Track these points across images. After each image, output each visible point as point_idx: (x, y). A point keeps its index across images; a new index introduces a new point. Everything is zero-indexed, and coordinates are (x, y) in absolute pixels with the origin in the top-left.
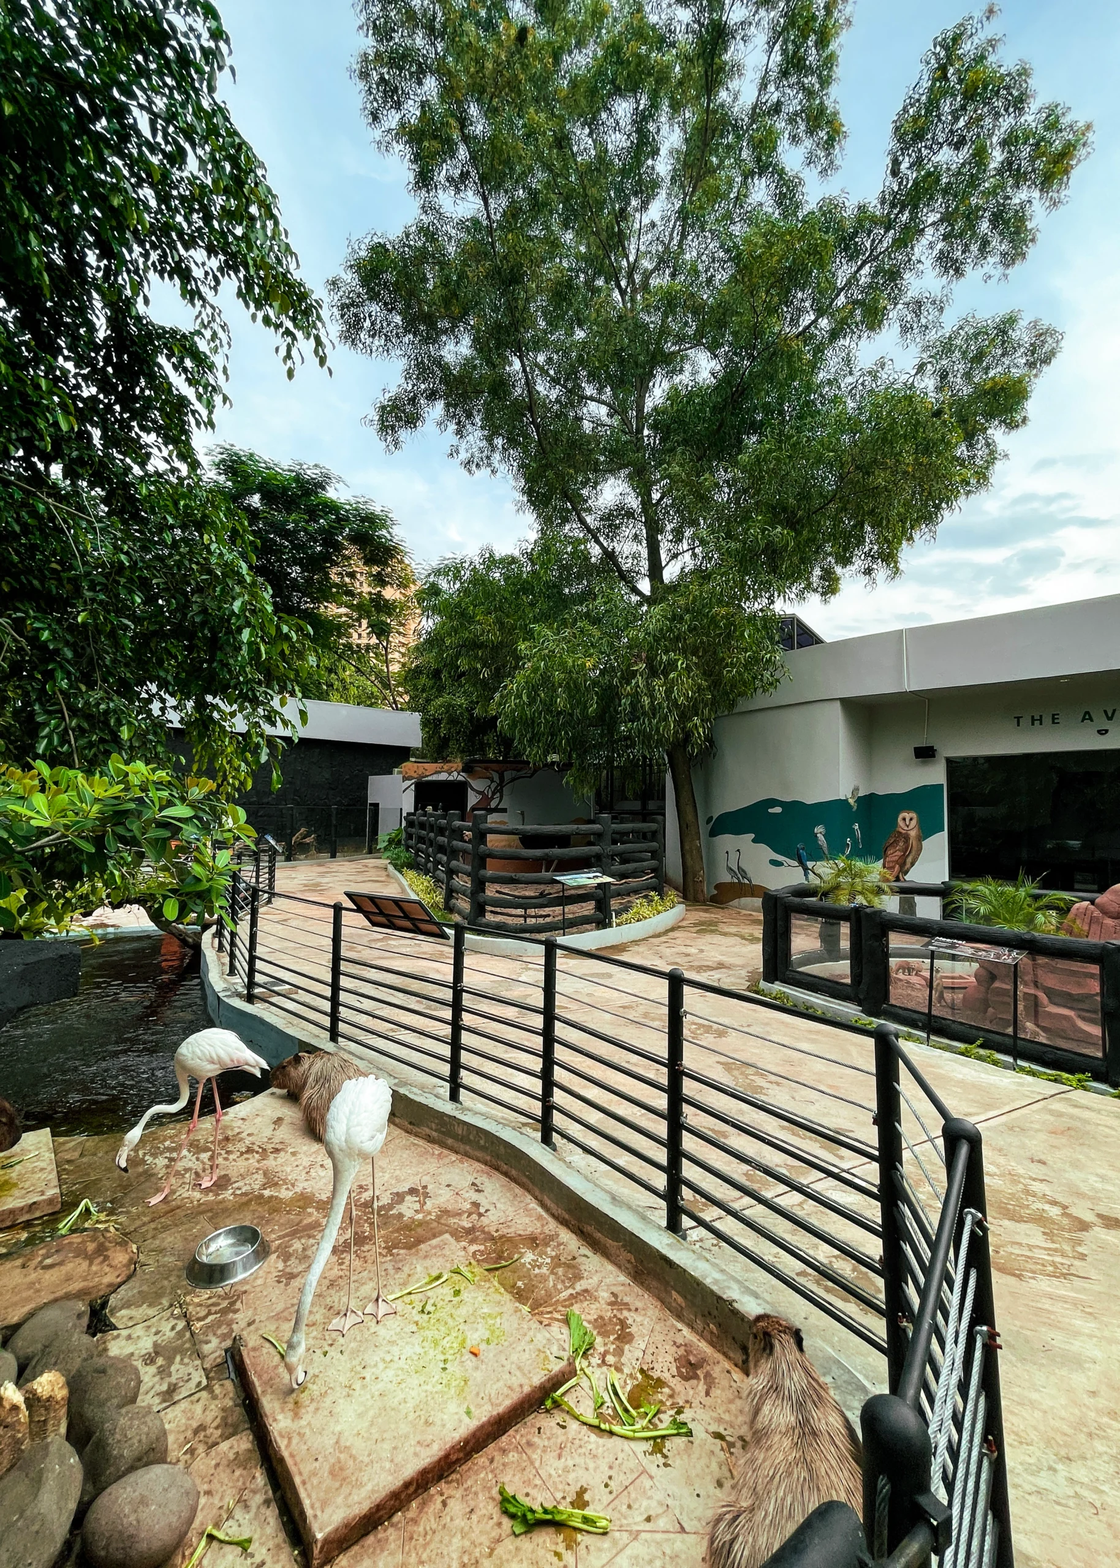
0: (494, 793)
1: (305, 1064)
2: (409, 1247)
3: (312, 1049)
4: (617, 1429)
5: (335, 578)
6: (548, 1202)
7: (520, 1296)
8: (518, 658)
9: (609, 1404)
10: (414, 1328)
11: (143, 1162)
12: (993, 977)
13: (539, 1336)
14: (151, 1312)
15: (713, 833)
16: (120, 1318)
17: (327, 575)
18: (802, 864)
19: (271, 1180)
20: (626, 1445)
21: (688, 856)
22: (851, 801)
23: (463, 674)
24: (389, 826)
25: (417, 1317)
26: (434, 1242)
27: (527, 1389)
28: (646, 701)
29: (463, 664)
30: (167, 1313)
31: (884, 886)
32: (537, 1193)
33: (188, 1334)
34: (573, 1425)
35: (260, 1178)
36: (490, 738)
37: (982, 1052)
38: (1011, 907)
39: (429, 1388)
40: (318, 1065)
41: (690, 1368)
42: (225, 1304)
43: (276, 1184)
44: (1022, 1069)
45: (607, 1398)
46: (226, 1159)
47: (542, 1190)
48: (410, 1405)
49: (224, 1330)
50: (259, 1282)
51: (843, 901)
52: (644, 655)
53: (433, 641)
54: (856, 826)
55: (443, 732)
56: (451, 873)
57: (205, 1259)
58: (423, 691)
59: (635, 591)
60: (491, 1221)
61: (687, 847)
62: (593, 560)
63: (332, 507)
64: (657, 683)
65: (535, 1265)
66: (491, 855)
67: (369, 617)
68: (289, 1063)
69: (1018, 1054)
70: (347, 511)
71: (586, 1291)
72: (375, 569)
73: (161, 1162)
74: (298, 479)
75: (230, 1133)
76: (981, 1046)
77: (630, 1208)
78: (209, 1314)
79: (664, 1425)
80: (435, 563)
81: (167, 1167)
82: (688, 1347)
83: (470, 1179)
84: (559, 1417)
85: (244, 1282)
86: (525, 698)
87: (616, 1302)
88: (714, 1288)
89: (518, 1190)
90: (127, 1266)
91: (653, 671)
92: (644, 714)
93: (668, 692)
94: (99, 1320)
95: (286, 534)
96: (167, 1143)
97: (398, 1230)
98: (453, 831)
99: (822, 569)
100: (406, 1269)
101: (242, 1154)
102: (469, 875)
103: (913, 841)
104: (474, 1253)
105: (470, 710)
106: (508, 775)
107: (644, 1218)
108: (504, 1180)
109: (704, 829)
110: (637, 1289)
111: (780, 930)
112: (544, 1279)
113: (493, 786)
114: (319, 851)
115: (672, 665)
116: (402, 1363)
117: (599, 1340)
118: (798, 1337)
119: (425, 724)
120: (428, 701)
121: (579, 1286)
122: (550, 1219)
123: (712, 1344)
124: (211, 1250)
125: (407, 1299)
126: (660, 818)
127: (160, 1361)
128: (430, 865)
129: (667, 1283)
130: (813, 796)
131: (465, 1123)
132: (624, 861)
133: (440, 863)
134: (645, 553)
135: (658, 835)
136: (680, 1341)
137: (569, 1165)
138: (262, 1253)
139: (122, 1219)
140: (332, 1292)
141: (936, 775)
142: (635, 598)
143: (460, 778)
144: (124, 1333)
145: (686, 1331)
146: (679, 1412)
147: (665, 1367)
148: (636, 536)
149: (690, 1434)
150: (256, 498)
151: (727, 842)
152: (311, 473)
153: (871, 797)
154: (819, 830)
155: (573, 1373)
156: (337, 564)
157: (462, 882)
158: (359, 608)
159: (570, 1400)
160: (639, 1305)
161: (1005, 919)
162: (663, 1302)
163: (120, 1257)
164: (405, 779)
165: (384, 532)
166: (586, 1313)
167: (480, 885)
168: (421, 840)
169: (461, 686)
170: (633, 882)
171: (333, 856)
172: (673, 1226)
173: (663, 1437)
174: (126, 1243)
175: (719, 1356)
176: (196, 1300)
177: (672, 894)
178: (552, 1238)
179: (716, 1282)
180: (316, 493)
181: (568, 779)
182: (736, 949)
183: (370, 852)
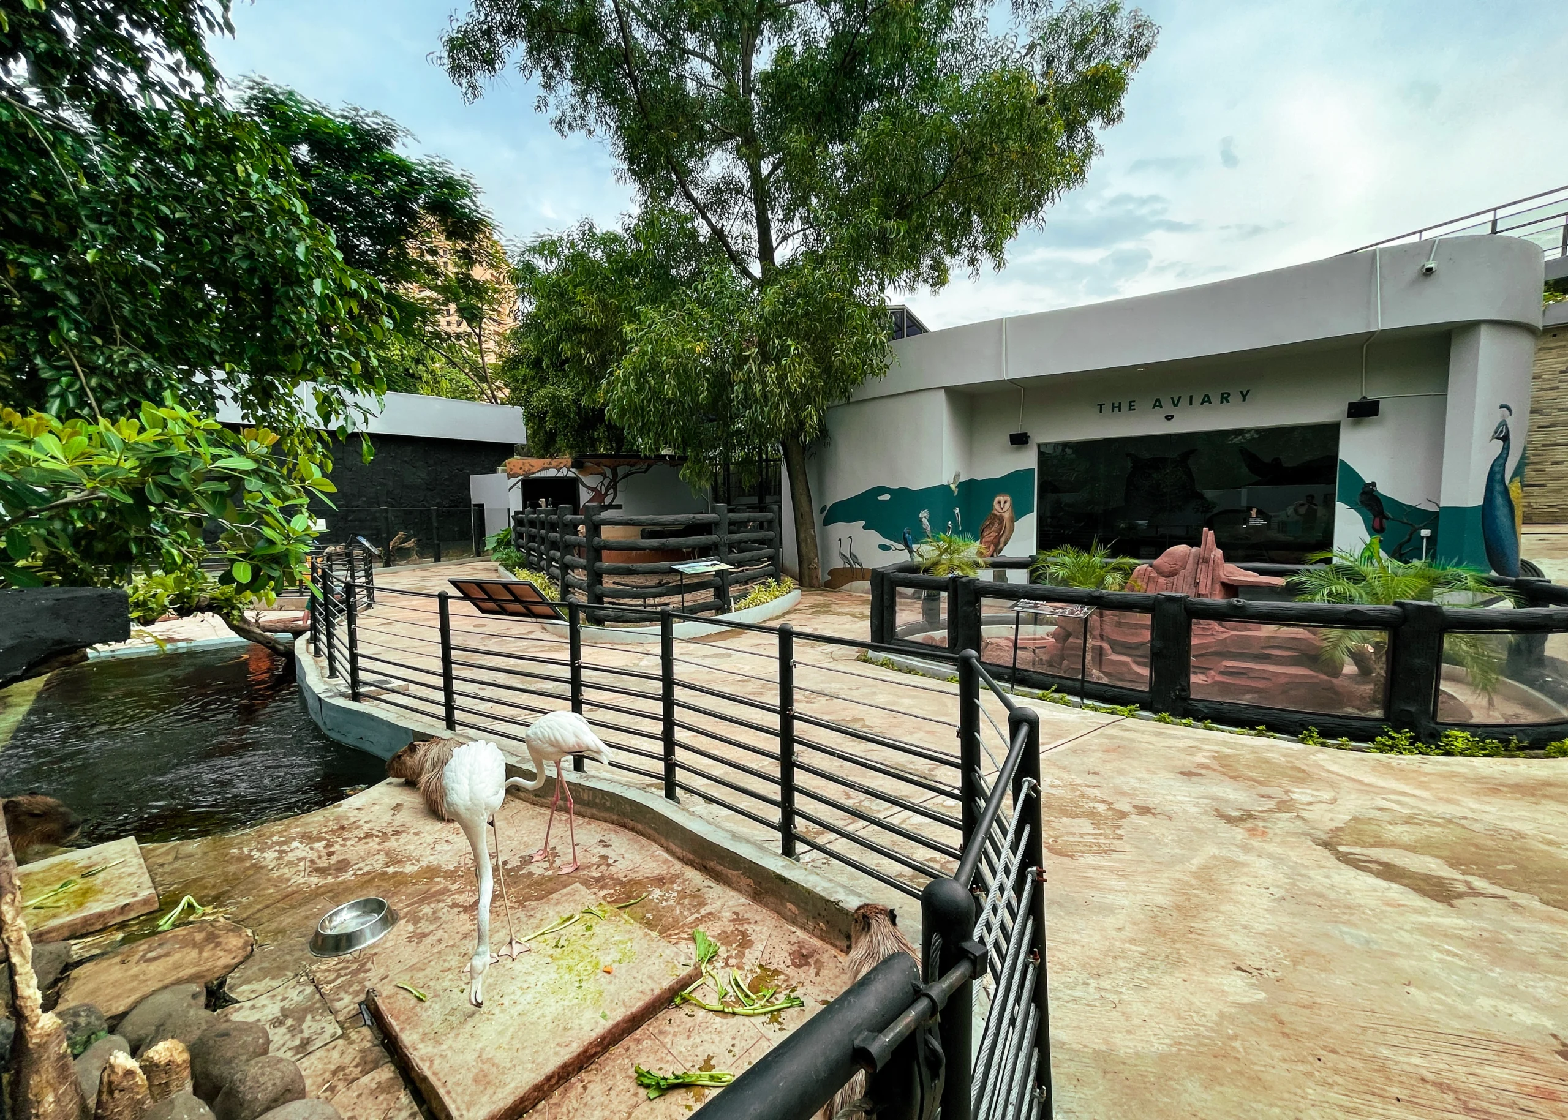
0: (607, 490)
1: (421, 752)
2: (539, 898)
3: (426, 738)
4: (738, 1010)
5: (413, 253)
6: (673, 847)
7: (650, 925)
8: (624, 343)
9: (732, 993)
10: (549, 960)
11: (251, 857)
12: (1068, 635)
13: (668, 952)
14: (275, 984)
15: (827, 522)
16: (241, 992)
17: (403, 249)
18: (908, 547)
19: (394, 859)
20: (747, 1020)
21: (803, 545)
22: (953, 487)
23: (566, 361)
24: (496, 527)
25: (552, 952)
26: (565, 891)
27: (657, 992)
28: (758, 388)
29: (566, 349)
30: (294, 982)
31: (980, 561)
32: (663, 841)
33: (318, 996)
34: (701, 1013)
35: (382, 859)
36: (600, 433)
37: (1056, 695)
38: (1087, 571)
39: (566, 1003)
40: (435, 750)
41: (802, 958)
42: (355, 966)
43: (400, 862)
44: (1087, 706)
45: (729, 989)
46: (344, 845)
47: (667, 838)
48: (549, 1018)
49: (356, 987)
50: (389, 944)
51: (942, 574)
52: (756, 339)
53: (532, 325)
54: (957, 510)
55: (548, 426)
56: (566, 568)
57: (328, 932)
58: (524, 382)
59: (746, 273)
60: (620, 869)
61: (802, 536)
62: (701, 239)
63: (400, 168)
64: (770, 370)
65: (662, 899)
66: (607, 546)
67: (456, 300)
68: (405, 752)
69: (1083, 693)
70: (420, 173)
71: (711, 914)
72: (461, 245)
73: (270, 855)
74: (354, 129)
75: (346, 823)
76: (1056, 691)
77: (748, 841)
78: (339, 976)
79: (781, 1001)
80: (529, 240)
81: (278, 859)
82: (801, 944)
83: (599, 837)
84: (687, 1009)
85: (373, 946)
86: (632, 385)
87: (737, 918)
88: (824, 894)
89: (644, 841)
90: (244, 948)
91: (765, 357)
92: (756, 401)
93: (781, 379)
94: (218, 998)
95: (348, 198)
96: (275, 839)
97: (529, 886)
98: (565, 525)
99: (932, 258)
100: (539, 916)
101: (360, 839)
102: (584, 568)
103: (1006, 522)
104: (604, 897)
105: (576, 402)
106: (621, 471)
107: (761, 848)
108: (631, 834)
109: (818, 518)
110: (756, 907)
111: (886, 603)
112: (671, 909)
113: (607, 482)
114: (422, 555)
115: (784, 350)
116: (539, 988)
117: (722, 949)
118: (892, 916)
119: (529, 418)
120: (530, 393)
121: (703, 912)
122: (676, 862)
123: (822, 938)
124: (334, 924)
125: (541, 939)
126: (776, 507)
127: (290, 1022)
128: (543, 563)
129: (783, 897)
130: (919, 482)
131: (590, 788)
132: (741, 551)
133: (553, 559)
134: (755, 234)
135: (775, 524)
136: (794, 939)
137: (692, 814)
138: (389, 919)
139: (233, 909)
140: (465, 942)
141: (1028, 460)
142: (746, 282)
143: (570, 474)
144: (249, 1004)
145: (799, 933)
146: (792, 991)
147: (780, 960)
148: (745, 216)
149: (802, 1004)
150: (304, 149)
151: (840, 530)
152: (371, 123)
153: (971, 482)
154: (924, 515)
155: (699, 975)
156: (414, 237)
157: (579, 576)
158: (445, 289)
159: (697, 996)
160: (758, 918)
161: (1080, 582)
162: (779, 913)
163: (234, 942)
164: (510, 476)
165: (467, 201)
166: (709, 931)
167: (596, 577)
168: (532, 538)
169: (566, 376)
170: (752, 570)
171: (438, 560)
172: (788, 851)
173: (779, 1010)
174: (239, 929)
175: (829, 947)
176: (323, 967)
177: (788, 581)
178: (677, 877)
179: (825, 889)
180: (380, 149)
181: (684, 472)
182: (847, 626)
183: (478, 554)
